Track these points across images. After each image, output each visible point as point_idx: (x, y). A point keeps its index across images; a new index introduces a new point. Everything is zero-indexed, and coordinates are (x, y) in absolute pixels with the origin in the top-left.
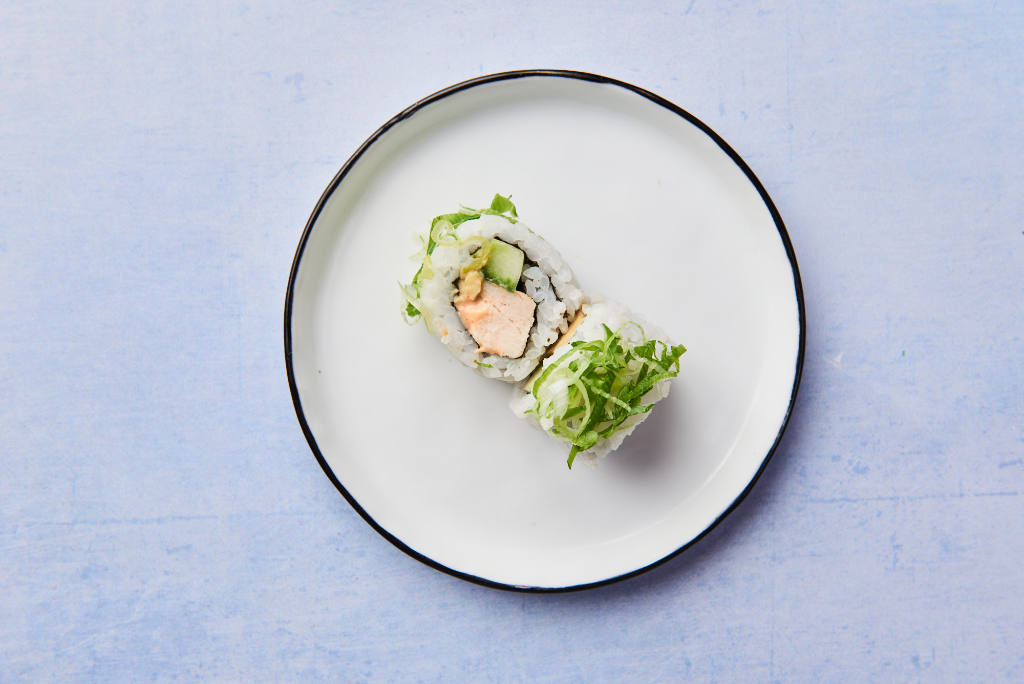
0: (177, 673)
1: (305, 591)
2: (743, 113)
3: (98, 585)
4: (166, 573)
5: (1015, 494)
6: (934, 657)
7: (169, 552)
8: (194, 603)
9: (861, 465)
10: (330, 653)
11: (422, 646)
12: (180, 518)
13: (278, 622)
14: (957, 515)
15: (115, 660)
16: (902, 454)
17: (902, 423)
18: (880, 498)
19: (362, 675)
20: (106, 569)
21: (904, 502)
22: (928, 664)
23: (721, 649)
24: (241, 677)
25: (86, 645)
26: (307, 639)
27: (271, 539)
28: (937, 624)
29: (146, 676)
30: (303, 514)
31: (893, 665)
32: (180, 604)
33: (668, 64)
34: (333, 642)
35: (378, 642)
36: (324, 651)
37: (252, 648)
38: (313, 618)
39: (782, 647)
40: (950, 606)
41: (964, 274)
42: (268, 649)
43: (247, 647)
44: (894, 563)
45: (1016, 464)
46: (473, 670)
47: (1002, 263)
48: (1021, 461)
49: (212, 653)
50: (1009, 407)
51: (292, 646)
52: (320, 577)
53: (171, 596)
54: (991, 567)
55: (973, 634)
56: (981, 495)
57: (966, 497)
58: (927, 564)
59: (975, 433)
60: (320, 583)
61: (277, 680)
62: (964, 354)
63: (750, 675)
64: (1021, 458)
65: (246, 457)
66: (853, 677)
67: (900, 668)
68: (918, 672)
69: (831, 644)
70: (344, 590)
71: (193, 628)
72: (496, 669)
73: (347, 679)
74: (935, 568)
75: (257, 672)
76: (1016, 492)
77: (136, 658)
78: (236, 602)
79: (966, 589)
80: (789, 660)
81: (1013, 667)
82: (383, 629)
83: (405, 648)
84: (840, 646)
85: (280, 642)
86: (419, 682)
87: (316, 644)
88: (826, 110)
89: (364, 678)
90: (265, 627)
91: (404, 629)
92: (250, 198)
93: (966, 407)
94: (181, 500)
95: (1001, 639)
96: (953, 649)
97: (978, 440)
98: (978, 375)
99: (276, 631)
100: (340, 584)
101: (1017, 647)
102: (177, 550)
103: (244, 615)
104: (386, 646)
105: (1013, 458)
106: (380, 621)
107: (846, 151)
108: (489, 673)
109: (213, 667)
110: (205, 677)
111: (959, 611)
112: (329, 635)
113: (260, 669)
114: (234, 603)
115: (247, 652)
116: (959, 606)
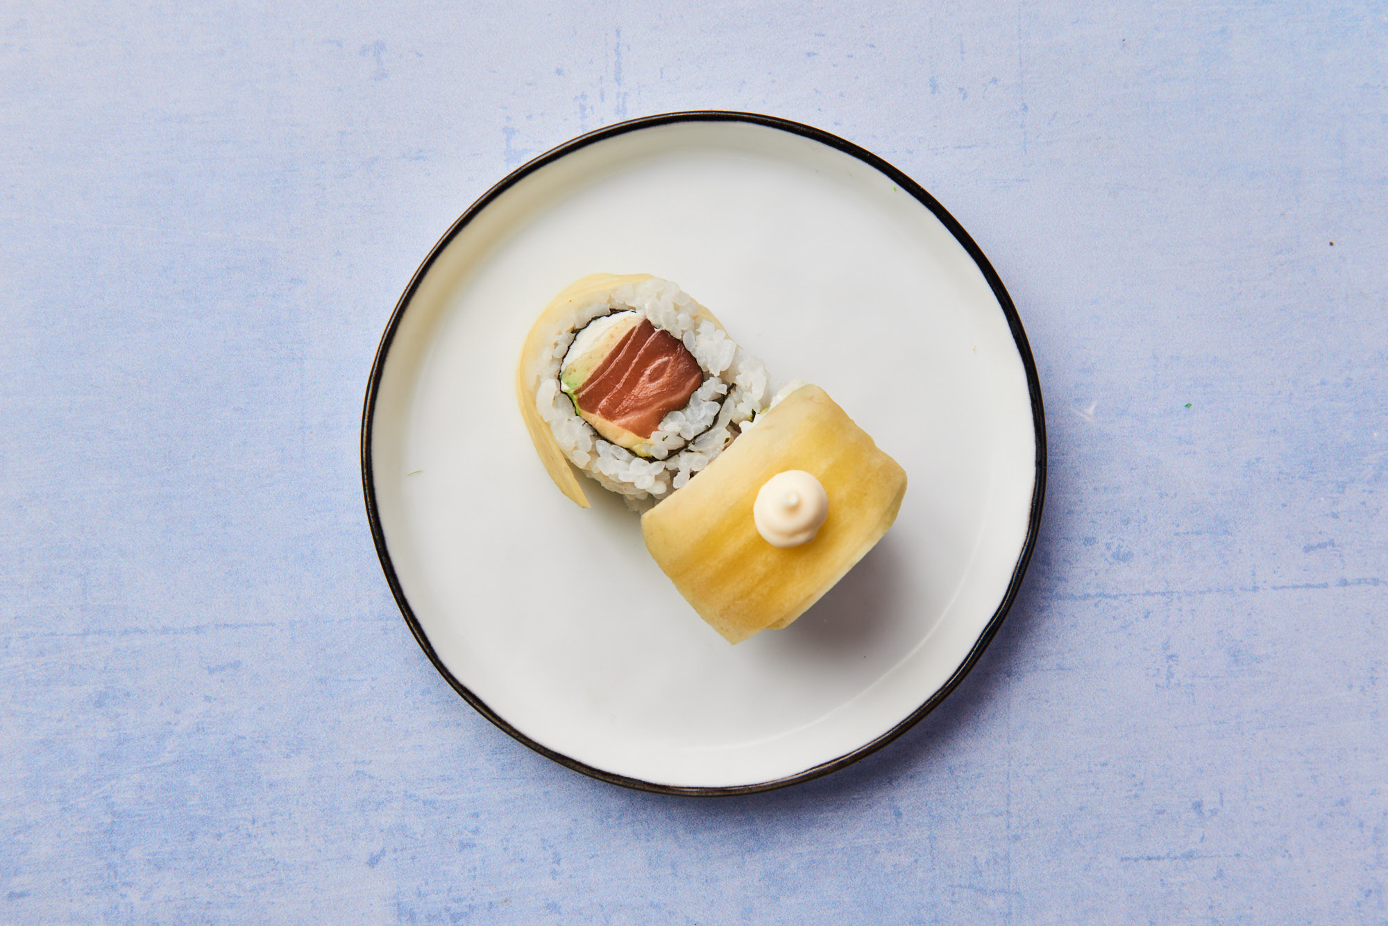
0: (222, 832)
1: (391, 721)
2: (961, 89)
3: (117, 716)
4: (207, 699)
5: (1325, 586)
6: (1222, 801)
7: (211, 671)
8: (245, 738)
9: (1122, 550)
10: (425, 803)
11: (546, 793)
12: (226, 625)
13: (355, 762)
14: (1250, 614)
15: (140, 815)
16: (1177, 534)
17: (1176, 494)
18: (1148, 593)
19: (466, 832)
20: (128, 695)
21: (1179, 598)
22: (1214, 812)
23: (940, 794)
24: (307, 836)
25: (101, 795)
26: (394, 785)
27: (345, 653)
28: (1225, 758)
29: (181, 835)
30: (387, 620)
31: (1168, 813)
32: (225, 740)
33: (863, 27)
34: (428, 788)
35: (487, 787)
36: (416, 801)
37: (322, 797)
38: (401, 757)
39: (1021, 790)
40: (1243, 734)
41: (1255, 299)
42: (342, 799)
43: (314, 796)
44: (1168, 679)
45: (1326, 547)
46: (614, 824)
47: (1304, 283)
48: (1333, 543)
49: (268, 804)
50: (1315, 473)
51: (374, 794)
52: (411, 703)
53: (214, 730)
54: (1295, 683)
55: (1273, 772)
56: (1280, 588)
57: (1261, 591)
58: (1211, 679)
59: (1271, 506)
60: (411, 710)
61: (354, 840)
62: (1256, 403)
63: (979, 828)
64: (1333, 540)
65: (312, 545)
66: (1116, 829)
67: (1177, 817)
68: (1201, 822)
69: (1086, 785)
70: (442, 719)
71: (244, 771)
72: (644, 822)
73: (447, 837)
74: (1222, 684)
75: (329, 829)
76: (1326, 584)
77: (167, 811)
78: (300, 736)
79: (1263, 712)
80: (1031, 807)
81: (1327, 815)
82: (495, 771)
83: (524, 795)
84: (1098, 788)
85: (358, 790)
86: (543, 840)
87: (406, 792)
88: (1070, 85)
89: (470, 835)
90: (338, 769)
91: (522, 771)
92: (316, 205)
93: (1259, 472)
94: (226, 602)
95: (1309, 778)
96: (1247, 791)
97: (1276, 515)
98: (1275, 431)
99: (352, 775)
100: (438, 711)
101: (1332, 788)
102: (223, 669)
103: (310, 754)
104: (498, 793)
105: (1322, 539)
106: (490, 760)
107: (1097, 139)
108: (635, 828)
109: (269, 823)
110: (259, 836)
111: (1254, 741)
112: (423, 779)
113: (333, 825)
114: (297, 738)
115: (315, 803)
116: (1254, 735)
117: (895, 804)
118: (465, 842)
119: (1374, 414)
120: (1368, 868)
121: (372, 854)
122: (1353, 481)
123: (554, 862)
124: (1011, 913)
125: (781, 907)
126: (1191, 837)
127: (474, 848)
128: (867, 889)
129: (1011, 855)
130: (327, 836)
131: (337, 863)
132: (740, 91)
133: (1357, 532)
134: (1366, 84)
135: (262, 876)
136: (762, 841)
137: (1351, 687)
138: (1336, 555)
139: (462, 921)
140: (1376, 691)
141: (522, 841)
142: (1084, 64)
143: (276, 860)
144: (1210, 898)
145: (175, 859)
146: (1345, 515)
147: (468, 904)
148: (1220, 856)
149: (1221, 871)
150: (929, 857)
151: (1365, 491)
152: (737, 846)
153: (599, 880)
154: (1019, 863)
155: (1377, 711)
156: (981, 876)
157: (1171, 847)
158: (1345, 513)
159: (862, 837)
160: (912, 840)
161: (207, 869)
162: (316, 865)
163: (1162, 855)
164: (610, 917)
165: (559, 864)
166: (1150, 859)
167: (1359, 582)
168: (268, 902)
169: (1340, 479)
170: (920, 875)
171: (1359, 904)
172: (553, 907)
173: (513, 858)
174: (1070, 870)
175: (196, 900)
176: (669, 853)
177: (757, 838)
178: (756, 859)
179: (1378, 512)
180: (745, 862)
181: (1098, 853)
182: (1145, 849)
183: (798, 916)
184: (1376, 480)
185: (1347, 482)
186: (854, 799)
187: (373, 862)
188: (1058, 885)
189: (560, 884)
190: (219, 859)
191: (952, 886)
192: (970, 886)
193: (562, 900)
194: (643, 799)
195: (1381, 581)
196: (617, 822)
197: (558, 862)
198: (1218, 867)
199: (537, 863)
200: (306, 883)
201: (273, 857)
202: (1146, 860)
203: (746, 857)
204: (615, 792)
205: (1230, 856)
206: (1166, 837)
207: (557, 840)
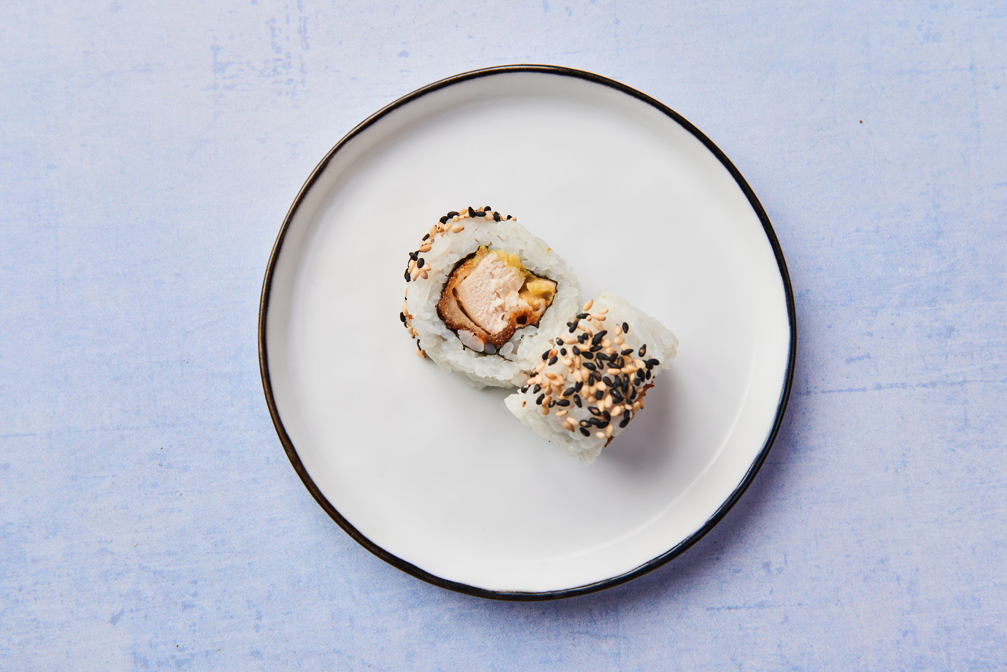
1: (128, 509)
2: (567, 8)
5: (864, 390)
6: (786, 562)
8: (13, 524)
10: (154, 573)
11: (250, 564)
13: (100, 542)
14: (804, 413)
19: (187, 595)
22: (780, 570)
24: (62, 601)
26: (130, 559)
27: (91, 456)
30: (124, 429)
31: (743, 572)
34: (157, 561)
35: (204, 560)
36: (147, 571)
37: (74, 569)
38: (136, 537)
40: (801, 508)
41: (802, 165)
42: (89, 570)
43: (68, 569)
45: (863, 359)
46: (303, 587)
47: (841, 153)
48: (869, 356)
49: (32, 576)
50: (854, 301)
51: (114, 566)
52: (143, 494)
54: (842, 467)
55: (826, 538)
56: (828, 392)
57: (813, 394)
58: (775, 465)
59: (819, 328)
60: (143, 500)
61: (99, 603)
62: (805, 247)
64: (869, 353)
65: (65, 372)
66: (702, 585)
67: (751, 575)
68: (770, 579)
70: (168, 507)
71: (13, 550)
72: (327, 586)
73: (172, 600)
74: (784, 469)
75: (79, 594)
76: (865, 388)
78: (56, 522)
79: (816, 491)
81: (870, 571)
82: (209, 547)
83: (233, 565)
85: (102, 563)
86: (248, 601)
87: (140, 564)
88: (652, 4)
89: (191, 598)
90: (86, 547)
91: (231, 546)
92: (67, 108)
93: (809, 301)
95: (855, 542)
96: (806, 553)
98: (820, 268)
99: (98, 551)
100: (164, 500)
101: (874, 550)
103: (64, 536)
104: (213, 564)
105: (861, 353)
106: (206, 538)
107: (674, 44)
108: (321, 590)
109: (33, 591)
110: (25, 601)
111: (811, 513)
112: (153, 554)
113: (83, 592)
114: (54, 523)
115: (68, 574)
116: (810, 508)
118: (186, 604)
120: (905, 613)
121: (113, 614)
122: (884, 307)
123: (257, 618)
124: (620, 654)
125: (437, 651)
126: (762, 590)
127: (194, 608)
130: (78, 600)
131: (86, 622)
133: (888, 347)
135: (27, 632)
136: (421, 599)
137: (887, 469)
138: (872, 365)
139: (185, 666)
140: (907, 472)
141: (231, 601)
143: (38, 620)
144: (779, 639)
146: (878, 334)
147: (189, 652)
148: (785, 606)
149: (787, 617)
151: (893, 314)
152: (401, 603)
153: (293, 632)
155: (908, 488)
156: (595, 624)
157: (747, 599)
158: (878, 332)
162: (69, 623)
163: (740, 605)
164: (302, 661)
165: (261, 620)
166: (729, 608)
167: (891, 386)
168: (32, 653)
169: (873, 305)
170: (547, 624)
171: (898, 642)
172: (256, 654)
173: (224, 615)
174: (666, 618)
176: (348, 610)
177: (417, 596)
178: (416, 613)
179: (904, 331)
180: (408, 616)
181: (688, 604)
182: (726, 601)
183: (451, 658)
184: (902, 306)
185: (879, 308)
187: (114, 620)
188: (656, 630)
189: (262, 635)
191: (572, 633)
192: (587, 633)
193: (264, 648)
194: (326, 567)
195: (909, 386)
196: (306, 586)
197: (260, 618)
198: (784, 614)
199: (243, 619)
200: (61, 637)
201: (35, 617)
202: (727, 609)
203: (408, 612)
204: (304, 562)
205: (794, 605)
206: (742, 591)
207: (259, 601)
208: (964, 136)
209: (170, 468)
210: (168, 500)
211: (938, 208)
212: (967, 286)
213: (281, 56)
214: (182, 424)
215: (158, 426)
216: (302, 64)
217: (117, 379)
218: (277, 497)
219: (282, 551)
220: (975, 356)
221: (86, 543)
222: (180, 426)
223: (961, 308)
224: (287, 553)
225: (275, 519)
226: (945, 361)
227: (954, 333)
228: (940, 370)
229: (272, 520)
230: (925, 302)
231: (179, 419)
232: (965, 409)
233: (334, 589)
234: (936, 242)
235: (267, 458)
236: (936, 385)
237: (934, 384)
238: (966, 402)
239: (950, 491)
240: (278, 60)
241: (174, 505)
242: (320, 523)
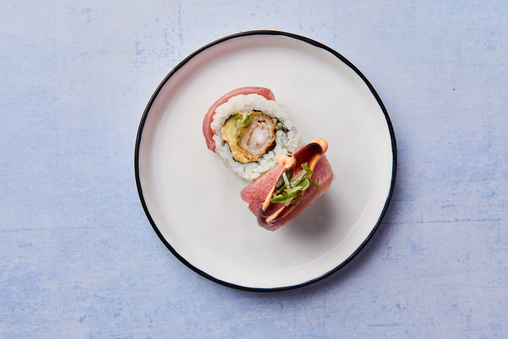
0: (24, 308)
1: (89, 267)
2: (311, 28)
4: (20, 257)
5: (449, 222)
6: (408, 304)
7: (21, 247)
8: (33, 272)
10: (101, 298)
11: (147, 296)
12: (27, 229)
13: (75, 282)
14: (420, 232)
19: (117, 310)
21: (392, 225)
22: (405, 308)
24: (56, 310)
26: (89, 291)
27: (72, 241)
28: (409, 287)
29: (8, 309)
30: (88, 228)
31: (387, 308)
32: (26, 273)
33: (274, 4)
34: (103, 293)
35: (125, 293)
36: (98, 297)
37: (62, 295)
38: (92, 281)
39: (330, 298)
40: (416, 278)
41: (424, 110)
42: (70, 296)
43: (59, 295)
44: (387, 256)
45: (450, 207)
46: (173, 308)
47: (443, 104)
49: (42, 298)
50: (446, 178)
51: (82, 294)
52: (96, 260)
53: (22, 269)
54: (437, 259)
55: (428, 293)
56: (432, 222)
57: (424, 223)
58: (404, 257)
59: (429, 190)
60: (96, 263)
61: (74, 312)
62: (424, 150)
63: (313, 312)
64: (453, 204)
65: (60, 199)
66: (366, 314)
67: (390, 310)
68: (399, 312)
69: (355, 297)
70: (108, 267)
71: (33, 285)
72: (184, 308)
73: (109, 312)
74: (408, 259)
76: (450, 221)
77: (4, 300)
78: (54, 272)
79: (424, 270)
80: (333, 305)
81: (449, 310)
82: (128, 287)
83: (139, 296)
84: (360, 298)
85: (76, 293)
86: (146, 313)
87: (94, 294)
88: (353, 27)
89: (118, 311)
90: (68, 285)
91: (138, 287)
92: (64, 70)
93: (424, 177)
94: (27, 221)
95: (442, 296)
96: (417, 300)
97: (431, 194)
98: (431, 161)
100: (107, 263)
101: (451, 300)
102: (25, 246)
103: (58, 279)
104: (129, 295)
105: (449, 204)
106: (126, 283)
107: (363, 48)
108: (181, 309)
109: (42, 305)
110: (38, 310)
111: (421, 281)
112: (101, 289)
113: (66, 306)
114: (53, 273)
115: (59, 298)
116: (421, 278)
117: (281, 302)
118: (116, 314)
119: (470, 155)
120: (465, 331)
121: (81, 317)
122: (461, 181)
123: (150, 322)
126: (395, 317)
127: (120, 316)
128: (270, 335)
129: (326, 323)
130: (64, 310)
131: (67, 321)
132: (226, 28)
133: (462, 201)
134: (469, 28)
135: (39, 325)
137: (459, 261)
138: (454, 210)
140: (469, 263)
141: (138, 313)
142: (359, 19)
143: (45, 319)
145: (7, 318)
146: (457, 194)
147: (117, 337)
148: (406, 325)
149: (407, 331)
150: (294, 323)
151: (465, 185)
152: (220, 317)
153: (167, 329)
154: (329, 326)
155: (469, 270)
156: (314, 331)
157: (388, 321)
159: (268, 315)
160: (287, 317)
161: (18, 322)
162: (59, 321)
163: (384, 324)
166: (379, 326)
167: (463, 220)
168: (41, 335)
169: (456, 180)
170: (290, 330)
173: (134, 320)
174: (348, 329)
175: (14, 333)
176: (194, 320)
178: (227, 322)
179: (470, 193)
180: (223, 323)
181: (359, 323)
182: (378, 322)
184: (470, 181)
185: (459, 182)
186: (265, 300)
187: (81, 320)
188: (343, 335)
189: (152, 330)
190: (23, 318)
191: (302, 334)
192: (310, 335)
193: (153, 336)
194: (184, 299)
195: (471, 220)
196: (174, 307)
197: (151, 322)
198: (406, 329)
199: (143, 322)
200: (55, 328)
201: (43, 318)
202: (378, 326)
203: (223, 321)
204: (173, 296)
205: (411, 325)
206: (386, 317)
207: (151, 314)
208: (505, 98)
209: (110, 248)
210: (109, 263)
211: (490, 133)
212: (503, 172)
213: (169, 47)
214: (116, 227)
215: (104, 227)
216: (179, 52)
217: (85, 204)
218: (161, 264)
219: (163, 290)
220: (505, 207)
221: (68, 283)
222: (115, 227)
223: (499, 183)
224: (165, 291)
225: (160, 274)
226: (490, 209)
227: (495, 195)
228: (487, 213)
229: (158, 275)
230: (482, 180)
231: (115, 224)
232: (498, 233)
233: (188, 309)
234: (488, 150)
235: (157, 245)
236: (485, 220)
237: (484, 220)
238: (499, 229)
239: (490, 273)
240: (168, 49)
241: (111, 266)
242: (182, 277)
